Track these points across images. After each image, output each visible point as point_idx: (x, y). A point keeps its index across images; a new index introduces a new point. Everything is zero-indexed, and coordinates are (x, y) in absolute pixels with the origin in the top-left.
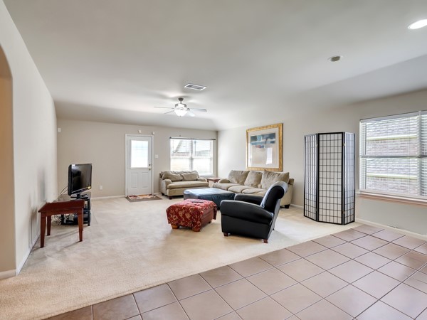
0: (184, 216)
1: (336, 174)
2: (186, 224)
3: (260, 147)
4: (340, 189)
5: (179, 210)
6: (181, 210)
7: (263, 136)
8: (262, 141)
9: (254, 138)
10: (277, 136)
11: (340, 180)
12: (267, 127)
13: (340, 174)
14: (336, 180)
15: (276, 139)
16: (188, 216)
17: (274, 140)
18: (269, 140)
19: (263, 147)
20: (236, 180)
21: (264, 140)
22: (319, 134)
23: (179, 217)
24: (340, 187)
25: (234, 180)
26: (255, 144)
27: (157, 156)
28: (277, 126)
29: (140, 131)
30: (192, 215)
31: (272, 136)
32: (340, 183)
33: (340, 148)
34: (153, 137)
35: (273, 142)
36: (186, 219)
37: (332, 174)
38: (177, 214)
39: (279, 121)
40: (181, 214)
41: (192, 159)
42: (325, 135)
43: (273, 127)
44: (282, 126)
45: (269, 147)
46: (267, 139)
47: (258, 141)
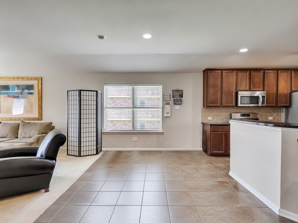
1: (92, 120)
3: (14, 97)
4: (95, 130)
7: (18, 86)
8: (16, 91)
9: (5, 88)
10: (36, 87)
11: (95, 124)
12: (23, 78)
13: (95, 120)
14: (92, 124)
15: (35, 91)
17: (32, 91)
18: (26, 91)
19: (18, 97)
21: (20, 91)
22: (81, 90)
24: (95, 129)
26: (6, 93)
28: (36, 79)
31: (30, 87)
32: (95, 126)
33: (95, 102)
35: (31, 93)
37: (90, 120)
39: (38, 74)
42: (85, 92)
43: (31, 79)
44: (41, 80)
45: (26, 98)
46: (23, 90)
47: (10, 91)
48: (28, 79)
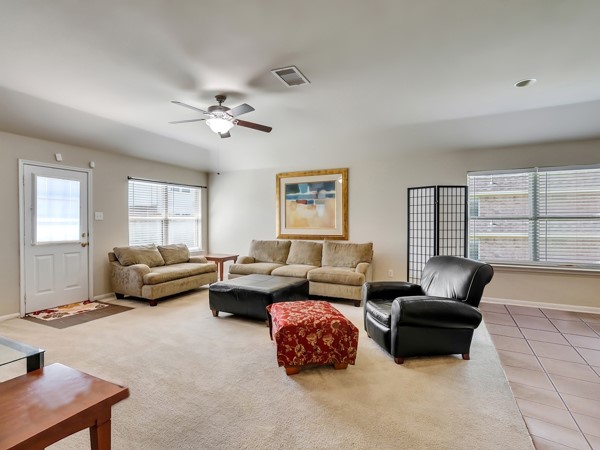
0: (320, 342)
1: (458, 240)
2: (326, 357)
3: (306, 203)
5: (307, 333)
6: (314, 331)
7: (311, 185)
8: (309, 193)
9: (293, 188)
10: (339, 185)
11: (462, 250)
12: (319, 172)
13: (462, 241)
15: (338, 191)
16: (328, 341)
17: (332, 192)
18: (324, 192)
19: (311, 202)
20: (270, 255)
21: (314, 193)
22: (439, 187)
23: (308, 347)
25: (265, 256)
26: (295, 197)
27: (100, 216)
28: (339, 172)
29: (59, 157)
30: (337, 338)
31: (329, 185)
32: (462, 253)
33: (463, 207)
34: (90, 171)
35: (331, 196)
36: (325, 348)
37: (454, 241)
38: (303, 341)
39: (342, 164)
40: (312, 340)
41: (166, 222)
42: (446, 189)
43: (331, 172)
44: (346, 173)
45: (322, 203)
46: (319, 190)
47: (300, 193)
48: (326, 172)
